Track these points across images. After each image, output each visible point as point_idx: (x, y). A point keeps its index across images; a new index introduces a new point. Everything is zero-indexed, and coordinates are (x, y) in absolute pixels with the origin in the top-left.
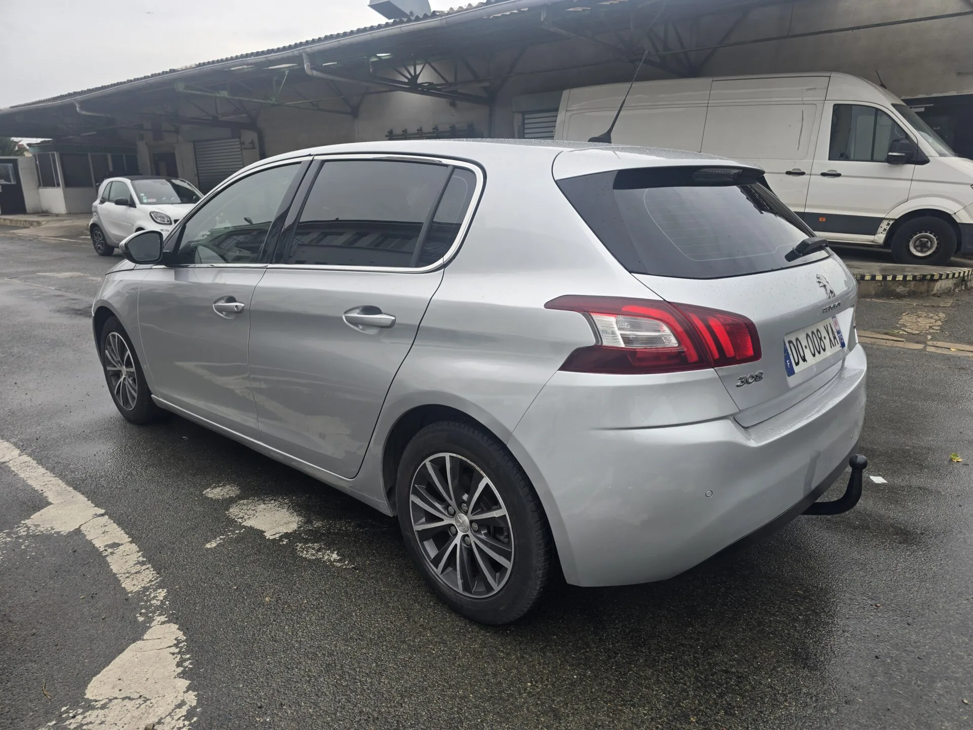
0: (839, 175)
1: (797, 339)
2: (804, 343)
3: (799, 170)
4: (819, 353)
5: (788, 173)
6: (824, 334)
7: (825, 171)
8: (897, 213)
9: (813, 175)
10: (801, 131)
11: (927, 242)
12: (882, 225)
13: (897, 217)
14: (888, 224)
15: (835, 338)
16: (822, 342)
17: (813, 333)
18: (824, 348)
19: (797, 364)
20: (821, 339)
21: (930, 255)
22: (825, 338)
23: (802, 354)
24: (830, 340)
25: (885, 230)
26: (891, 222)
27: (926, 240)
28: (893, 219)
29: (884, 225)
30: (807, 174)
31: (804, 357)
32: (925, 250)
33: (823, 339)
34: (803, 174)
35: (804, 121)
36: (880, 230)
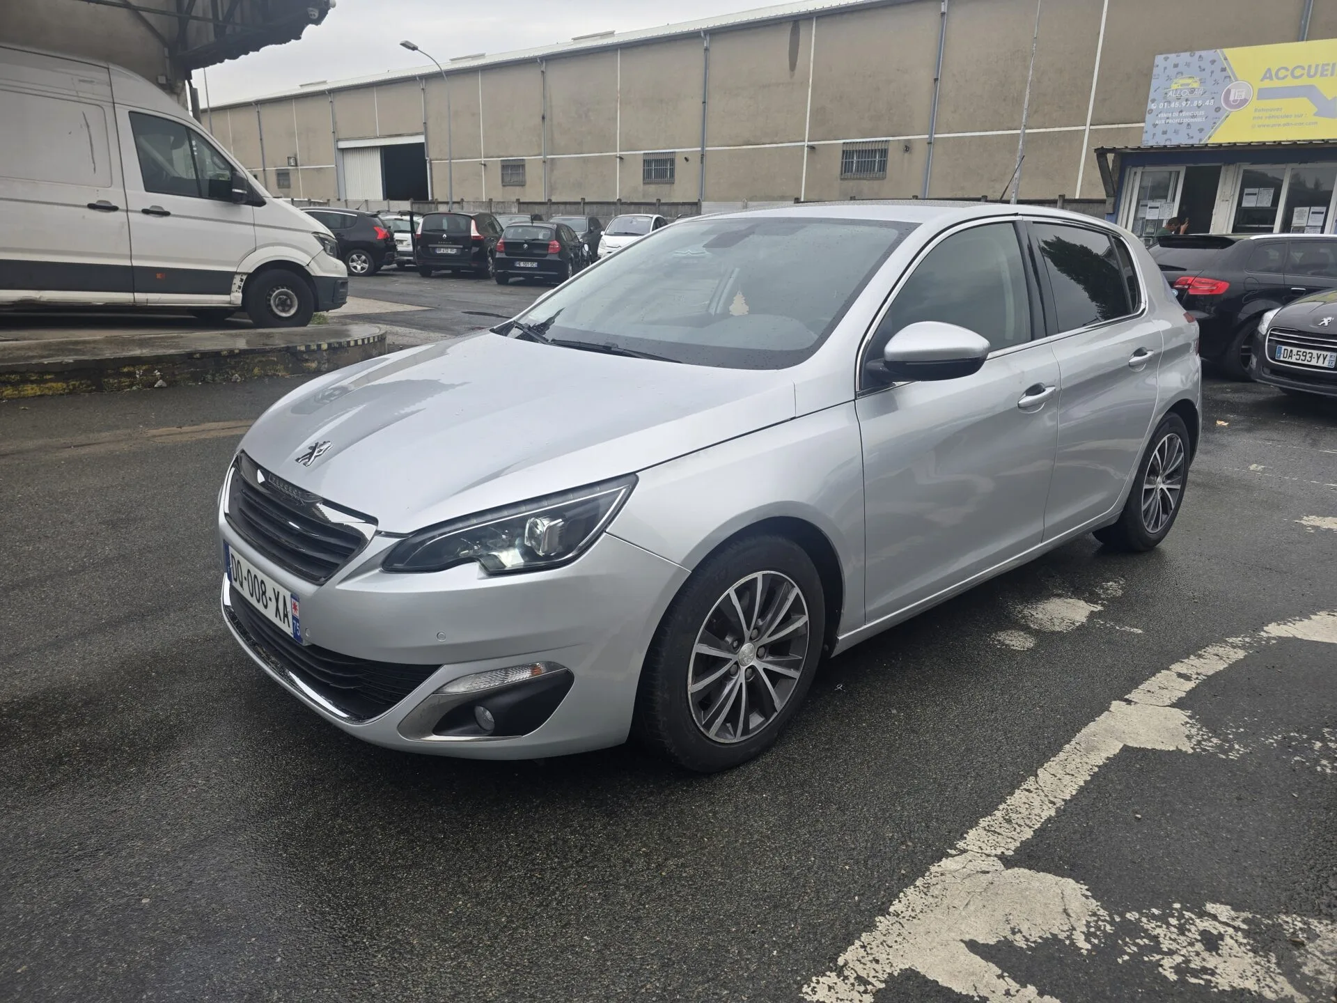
0: (167, 214)
3: (107, 202)
5: (91, 206)
7: (148, 207)
8: (250, 265)
9: (132, 211)
10: (91, 145)
11: (286, 300)
12: (235, 281)
13: (251, 271)
14: (242, 280)
21: (294, 315)
25: (240, 287)
26: (244, 277)
27: (285, 297)
28: (244, 274)
29: (237, 282)
30: (122, 210)
32: (287, 309)
34: (115, 209)
35: (91, 128)
36: (234, 288)
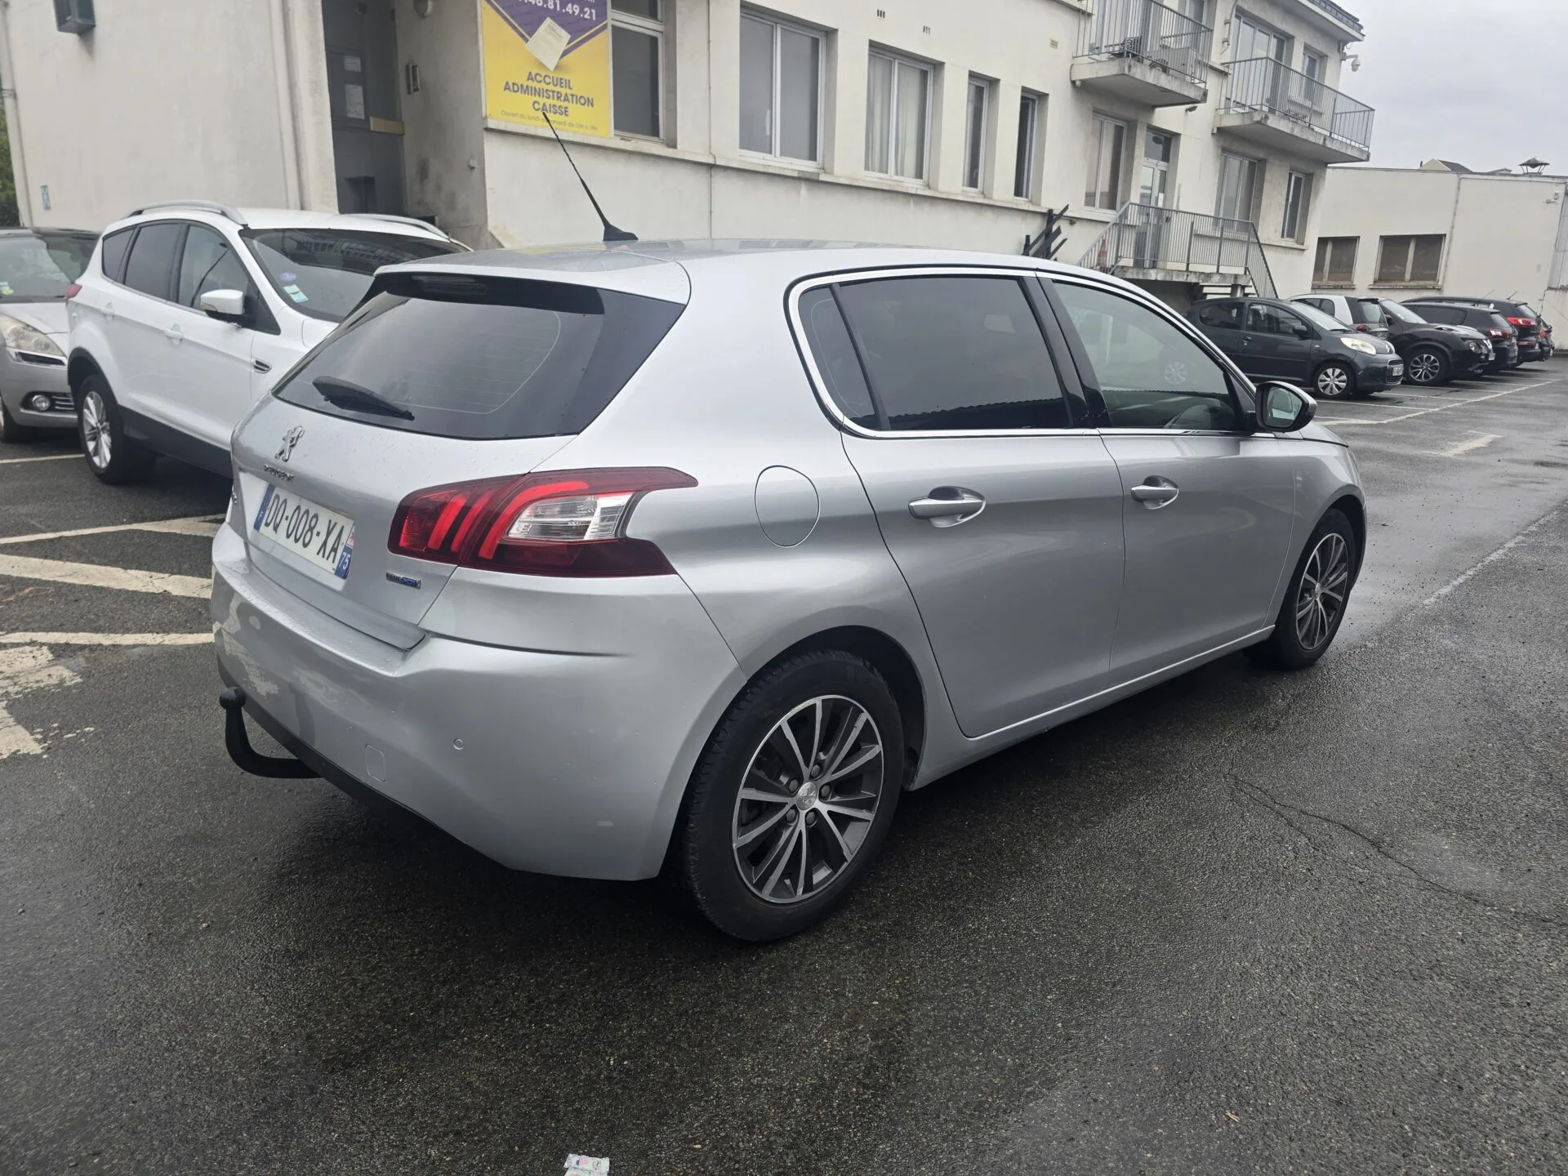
1: (285, 501)
2: (289, 512)
4: (296, 540)
6: (322, 527)
15: (334, 549)
16: (309, 533)
17: (307, 512)
18: (306, 541)
19: (267, 525)
20: (311, 529)
22: (318, 534)
23: (278, 521)
24: (325, 544)
31: (278, 526)
33: (315, 531)
